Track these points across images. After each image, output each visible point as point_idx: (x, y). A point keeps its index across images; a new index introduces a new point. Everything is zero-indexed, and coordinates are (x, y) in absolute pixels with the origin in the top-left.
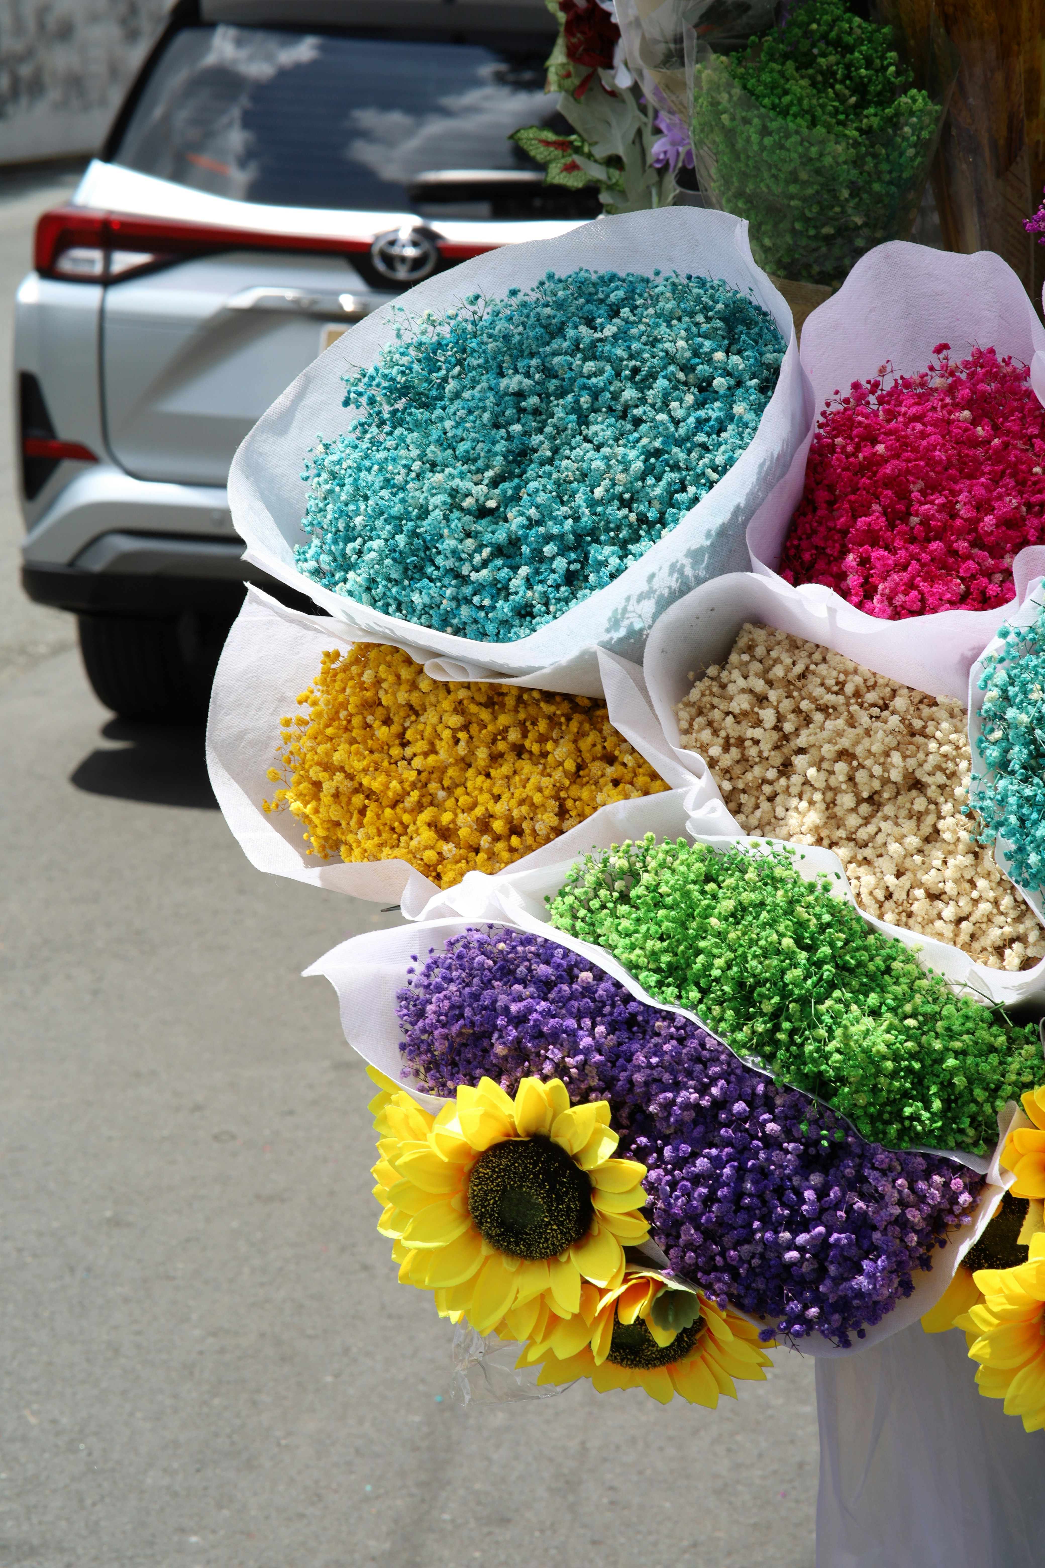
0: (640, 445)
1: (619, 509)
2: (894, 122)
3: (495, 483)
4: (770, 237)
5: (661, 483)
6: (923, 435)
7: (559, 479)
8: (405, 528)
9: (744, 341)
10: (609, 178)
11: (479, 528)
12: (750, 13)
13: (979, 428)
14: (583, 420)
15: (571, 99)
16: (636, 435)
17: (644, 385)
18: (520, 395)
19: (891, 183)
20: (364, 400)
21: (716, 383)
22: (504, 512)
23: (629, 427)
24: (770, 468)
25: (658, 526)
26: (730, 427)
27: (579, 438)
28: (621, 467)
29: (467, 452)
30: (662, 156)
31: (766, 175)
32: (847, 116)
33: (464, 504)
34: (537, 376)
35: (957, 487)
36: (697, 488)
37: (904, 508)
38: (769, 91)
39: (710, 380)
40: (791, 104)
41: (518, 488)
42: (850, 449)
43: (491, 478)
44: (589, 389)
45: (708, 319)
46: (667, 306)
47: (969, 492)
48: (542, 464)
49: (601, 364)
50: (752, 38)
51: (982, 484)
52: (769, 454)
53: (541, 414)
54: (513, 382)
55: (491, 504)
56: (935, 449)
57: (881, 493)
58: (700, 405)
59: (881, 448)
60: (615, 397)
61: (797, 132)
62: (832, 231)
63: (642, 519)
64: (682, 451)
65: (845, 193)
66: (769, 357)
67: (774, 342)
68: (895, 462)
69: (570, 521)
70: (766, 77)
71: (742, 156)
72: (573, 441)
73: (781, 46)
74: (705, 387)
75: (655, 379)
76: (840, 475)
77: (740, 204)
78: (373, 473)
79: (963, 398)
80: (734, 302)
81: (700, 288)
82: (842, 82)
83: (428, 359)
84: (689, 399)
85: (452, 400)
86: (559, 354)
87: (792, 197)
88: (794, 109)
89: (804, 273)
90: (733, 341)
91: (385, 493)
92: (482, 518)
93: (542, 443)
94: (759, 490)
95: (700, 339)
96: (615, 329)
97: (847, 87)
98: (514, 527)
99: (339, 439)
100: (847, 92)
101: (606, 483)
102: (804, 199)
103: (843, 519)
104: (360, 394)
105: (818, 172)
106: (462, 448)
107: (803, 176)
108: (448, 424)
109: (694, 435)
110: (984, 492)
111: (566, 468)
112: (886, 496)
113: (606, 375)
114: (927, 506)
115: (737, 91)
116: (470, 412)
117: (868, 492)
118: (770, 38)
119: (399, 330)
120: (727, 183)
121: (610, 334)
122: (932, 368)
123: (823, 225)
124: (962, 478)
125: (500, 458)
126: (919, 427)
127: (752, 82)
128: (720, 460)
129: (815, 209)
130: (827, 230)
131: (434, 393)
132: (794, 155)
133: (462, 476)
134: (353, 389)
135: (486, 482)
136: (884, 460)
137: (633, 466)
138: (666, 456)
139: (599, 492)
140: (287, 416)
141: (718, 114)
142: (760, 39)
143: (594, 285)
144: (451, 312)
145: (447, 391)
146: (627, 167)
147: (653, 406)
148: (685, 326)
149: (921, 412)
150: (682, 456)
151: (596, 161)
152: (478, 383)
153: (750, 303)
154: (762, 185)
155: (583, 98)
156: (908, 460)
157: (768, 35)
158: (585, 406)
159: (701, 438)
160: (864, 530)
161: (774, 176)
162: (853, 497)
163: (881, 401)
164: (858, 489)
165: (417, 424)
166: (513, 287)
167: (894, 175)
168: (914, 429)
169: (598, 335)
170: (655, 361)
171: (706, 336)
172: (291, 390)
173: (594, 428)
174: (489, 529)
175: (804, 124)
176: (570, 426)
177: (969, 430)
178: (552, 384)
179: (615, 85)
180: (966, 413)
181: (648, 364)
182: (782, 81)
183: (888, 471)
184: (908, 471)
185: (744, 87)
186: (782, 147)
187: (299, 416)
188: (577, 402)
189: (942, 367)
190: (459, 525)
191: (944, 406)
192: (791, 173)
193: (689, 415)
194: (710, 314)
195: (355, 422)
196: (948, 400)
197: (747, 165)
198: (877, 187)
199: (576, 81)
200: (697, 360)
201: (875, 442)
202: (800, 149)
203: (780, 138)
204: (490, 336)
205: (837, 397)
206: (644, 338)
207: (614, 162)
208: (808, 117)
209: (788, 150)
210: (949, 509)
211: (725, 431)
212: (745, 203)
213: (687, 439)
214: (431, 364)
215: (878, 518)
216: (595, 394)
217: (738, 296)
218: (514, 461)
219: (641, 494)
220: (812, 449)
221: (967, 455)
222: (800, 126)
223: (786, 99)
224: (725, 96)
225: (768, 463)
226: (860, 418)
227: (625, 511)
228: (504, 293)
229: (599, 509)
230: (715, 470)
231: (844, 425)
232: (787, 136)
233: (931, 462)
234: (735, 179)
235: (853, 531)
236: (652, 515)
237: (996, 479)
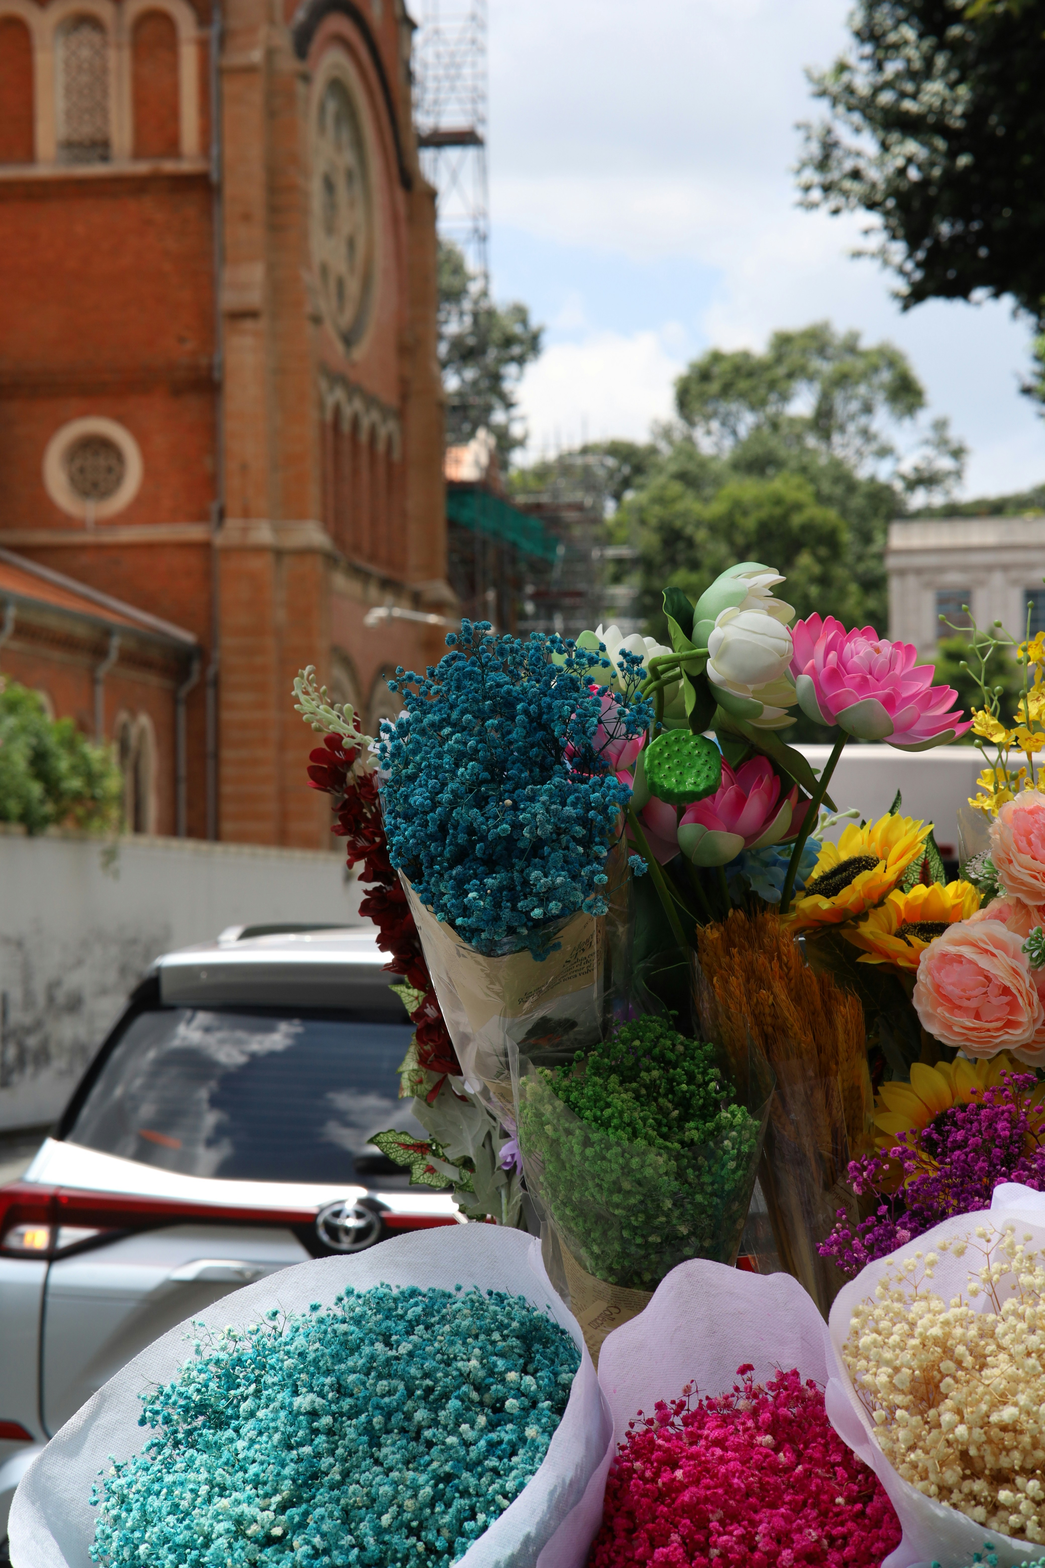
0: (430, 1468)
1: (407, 1538)
2: (717, 1133)
3: (282, 1508)
4: (599, 1245)
5: (450, 1510)
6: (722, 1460)
7: (347, 1505)
8: (189, 1558)
9: (539, 1361)
10: (461, 1179)
11: (264, 1558)
12: (576, 1029)
13: (781, 1454)
14: (375, 1442)
15: (424, 1104)
16: (427, 1458)
17: (436, 1406)
18: (313, 1414)
19: (714, 1194)
20: (160, 1418)
21: (508, 1404)
22: (291, 1539)
23: (422, 1448)
24: (562, 1495)
25: (446, 1556)
26: (521, 1452)
27: (368, 1461)
28: (410, 1493)
29: (257, 1475)
30: (509, 1160)
31: (590, 1184)
32: (670, 1128)
33: (249, 1532)
34: (330, 1395)
35: (757, 1518)
36: (487, 1516)
37: (702, 1539)
38: (592, 1104)
39: (503, 1400)
40: (611, 1117)
41: (306, 1514)
42: (648, 1474)
43: (279, 1503)
44: (382, 1408)
45: (504, 1338)
46: (464, 1323)
47: (769, 1523)
48: (332, 1488)
49: (395, 1382)
50: (578, 1052)
51: (782, 1515)
52: (560, 1481)
53: (334, 1434)
54: (304, 1401)
55: (277, 1531)
56: (734, 1476)
57: (680, 1522)
58: (492, 1426)
59: (679, 1474)
60: (408, 1417)
61: (618, 1144)
62: (659, 1240)
63: (430, 1549)
64: (473, 1476)
65: (668, 1204)
66: (564, 1377)
67: (570, 1361)
68: (693, 1489)
69: (356, 1551)
70: (588, 1091)
71: (568, 1166)
72: (363, 1464)
73: (606, 1060)
74: (498, 1407)
75: (448, 1399)
76: (638, 1501)
77: (568, 1212)
78: (162, 1497)
79: (763, 1423)
80: (531, 1321)
81: (497, 1305)
82: (665, 1096)
83: (228, 1375)
84: (482, 1420)
85: (246, 1419)
86: (355, 1372)
87: (617, 1206)
88: (615, 1122)
89: (636, 1280)
90: (530, 1360)
91: (171, 1519)
92: (269, 1546)
93: (332, 1466)
94: (550, 1518)
95: (495, 1358)
96: (410, 1347)
97: (669, 1101)
98: (298, 1558)
99: (131, 1461)
100: (670, 1105)
101: (394, 1509)
102: (630, 1209)
103: (641, 1550)
104: (157, 1413)
105: (639, 1183)
106: (253, 1469)
107: (626, 1185)
108: (240, 1444)
109: (486, 1458)
110: (783, 1523)
111: (354, 1493)
112: (684, 1526)
113: (398, 1394)
114: (725, 1538)
115: (560, 1104)
116: (260, 1433)
117: (667, 1521)
118: (596, 1053)
119: (198, 1346)
120: (555, 1191)
121: (405, 1352)
122: (737, 1389)
123: (650, 1234)
124: (763, 1507)
125: (288, 1482)
126: (718, 1452)
127: (574, 1096)
128: (510, 1486)
129: (641, 1217)
130: (654, 1239)
131: (230, 1412)
132: (615, 1166)
133: (249, 1501)
134: (150, 1407)
135: (273, 1507)
136: (682, 1487)
137: (422, 1492)
138: (456, 1481)
139: (386, 1520)
140: (81, 1435)
141: (542, 1124)
142: (586, 1054)
143: (395, 1300)
144: (253, 1327)
145: (241, 1410)
146: (477, 1169)
147: (445, 1427)
148: (480, 1344)
149: (722, 1436)
150: (473, 1481)
151: (449, 1162)
152: (273, 1400)
153: (547, 1321)
154: (586, 1193)
155: (435, 1103)
156: (708, 1488)
157: (594, 1050)
158: (377, 1427)
159: (492, 1462)
160: (661, 1562)
161: (598, 1185)
162: (650, 1526)
163: (686, 1422)
164: (657, 1517)
165: (208, 1447)
166: (313, 1303)
167: (716, 1186)
168: (713, 1455)
169: (393, 1353)
170: (448, 1380)
171: (502, 1355)
172: (85, 1410)
173: (385, 1450)
174: (274, 1559)
175: (625, 1136)
176: (361, 1448)
177: (770, 1456)
178: (346, 1404)
179: (464, 1091)
180: (768, 1438)
181: (441, 1383)
182: (604, 1094)
183: (686, 1499)
184: (706, 1500)
185: (567, 1101)
186: (604, 1158)
187: (92, 1436)
188: (369, 1422)
189: (746, 1388)
190: (243, 1555)
191: (746, 1430)
192: (614, 1183)
193: (480, 1437)
194: (505, 1332)
195: (149, 1443)
196: (750, 1424)
197: (572, 1175)
198: (699, 1198)
199: (427, 1087)
200: (492, 1380)
201: (675, 1466)
202: (621, 1161)
203: (602, 1149)
204: (288, 1353)
205: (641, 1417)
206: (439, 1357)
207: (467, 1163)
208: (629, 1129)
209: (610, 1161)
210: (747, 1540)
211: (517, 1455)
212: (573, 1210)
213: (479, 1463)
214: (231, 1381)
215: (676, 1549)
216: (388, 1416)
217: (535, 1314)
218: (305, 1484)
219: (430, 1522)
220: (611, 1473)
221: (768, 1483)
222: (621, 1138)
223: (608, 1112)
224: (549, 1108)
225: (559, 1490)
226: (660, 1442)
227: (413, 1540)
228: (307, 1310)
229: (387, 1538)
230: (505, 1496)
231: (644, 1448)
232: (608, 1148)
233: (730, 1490)
234: (561, 1187)
235: (650, 1563)
236: (440, 1544)
237: (797, 1508)
